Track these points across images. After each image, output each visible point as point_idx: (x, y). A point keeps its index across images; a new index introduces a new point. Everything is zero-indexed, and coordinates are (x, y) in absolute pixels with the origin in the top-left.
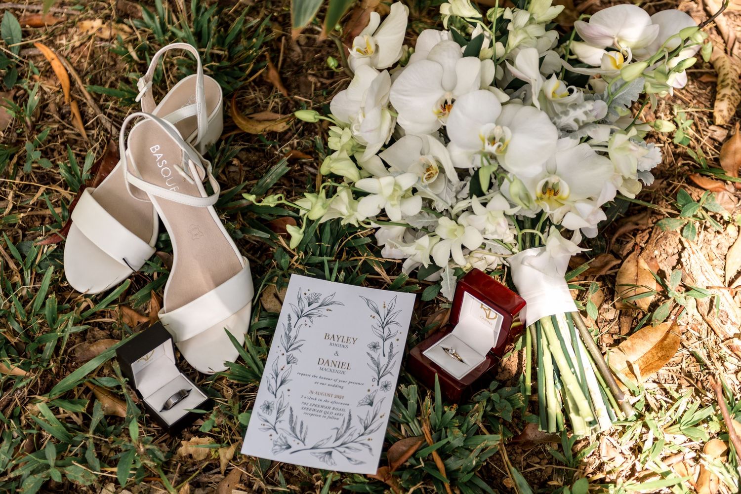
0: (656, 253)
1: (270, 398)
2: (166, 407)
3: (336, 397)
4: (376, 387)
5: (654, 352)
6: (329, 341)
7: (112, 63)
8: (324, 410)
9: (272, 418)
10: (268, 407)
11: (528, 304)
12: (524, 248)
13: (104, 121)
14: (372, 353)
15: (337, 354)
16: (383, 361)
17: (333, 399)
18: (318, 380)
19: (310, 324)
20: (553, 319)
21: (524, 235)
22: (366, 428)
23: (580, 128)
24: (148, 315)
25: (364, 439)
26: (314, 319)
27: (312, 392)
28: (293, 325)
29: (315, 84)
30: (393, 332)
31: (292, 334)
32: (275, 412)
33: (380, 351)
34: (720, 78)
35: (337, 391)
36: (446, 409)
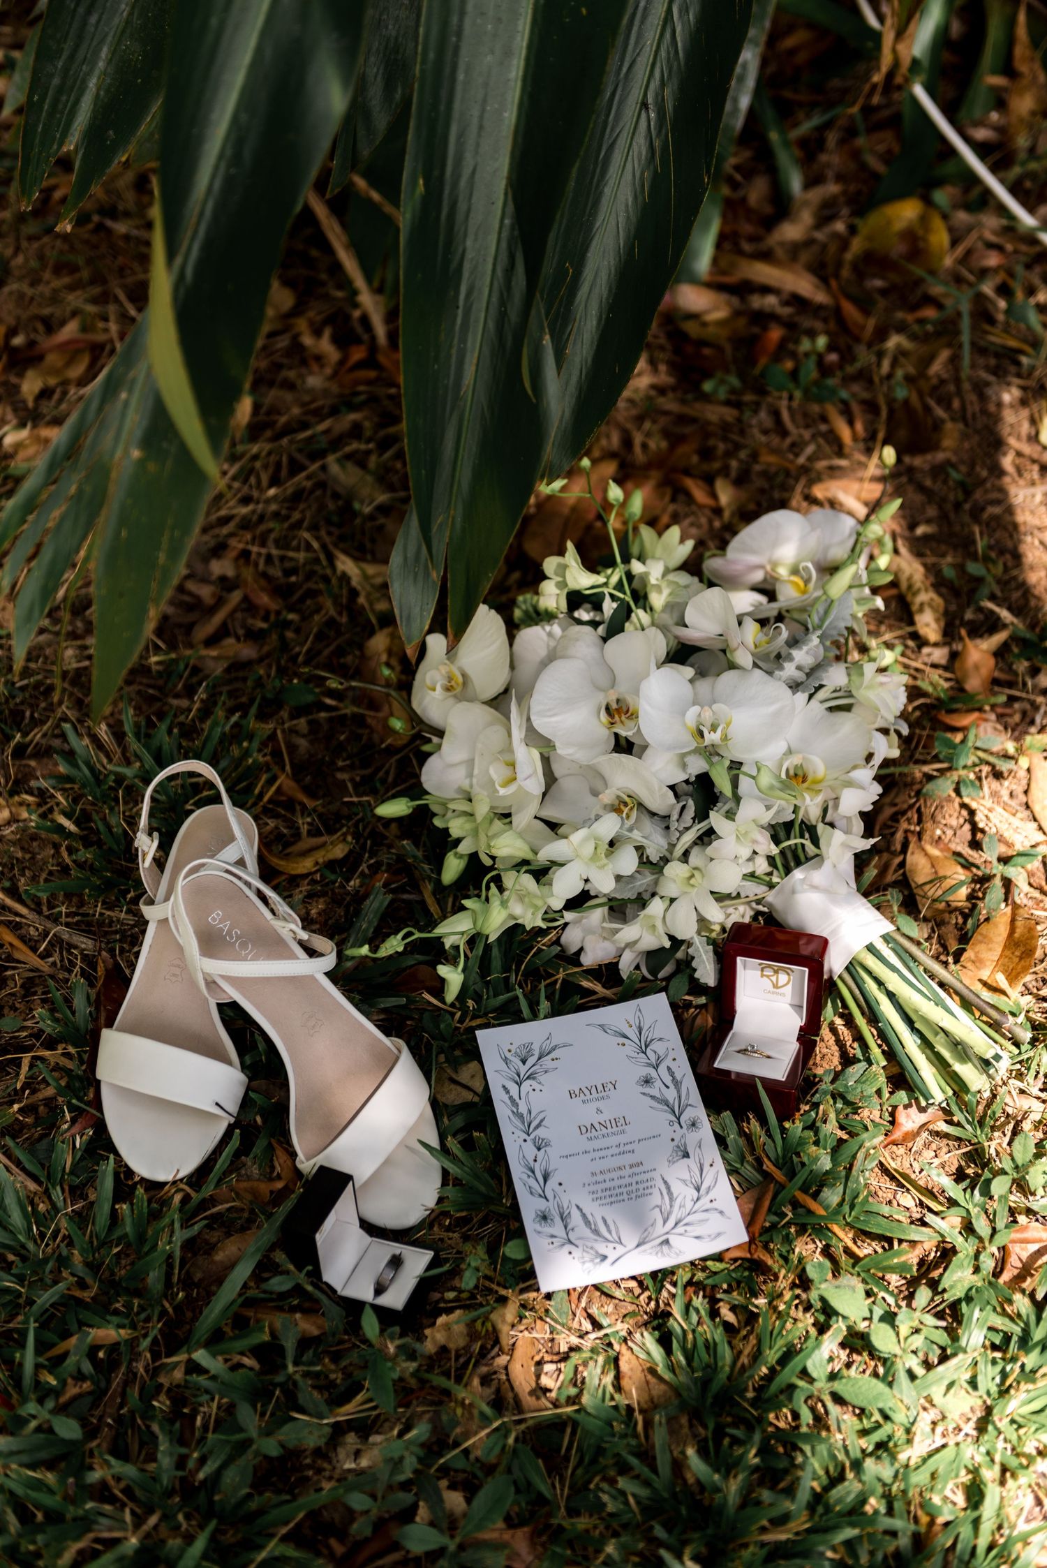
0: (938, 832)
1: (541, 1204)
2: (380, 1290)
3: (631, 1166)
4: (680, 1132)
5: (1008, 953)
6: (577, 1101)
7: (28, 856)
8: (624, 1190)
9: (558, 1229)
10: (545, 1218)
11: (831, 941)
12: (788, 871)
13: (66, 937)
14: (647, 1090)
15: (599, 1111)
16: (671, 1094)
17: (628, 1171)
18: (592, 1155)
19: (538, 1087)
20: (871, 948)
21: (782, 853)
22: (698, 1190)
23: (808, 675)
24: (279, 1177)
25: (704, 1203)
26: (541, 1078)
27: (593, 1174)
28: (516, 1097)
29: (352, 780)
30: (661, 1052)
31: (523, 1109)
32: (558, 1220)
33: (658, 1084)
34: (904, 585)
35: (627, 1159)
36: (787, 1125)
